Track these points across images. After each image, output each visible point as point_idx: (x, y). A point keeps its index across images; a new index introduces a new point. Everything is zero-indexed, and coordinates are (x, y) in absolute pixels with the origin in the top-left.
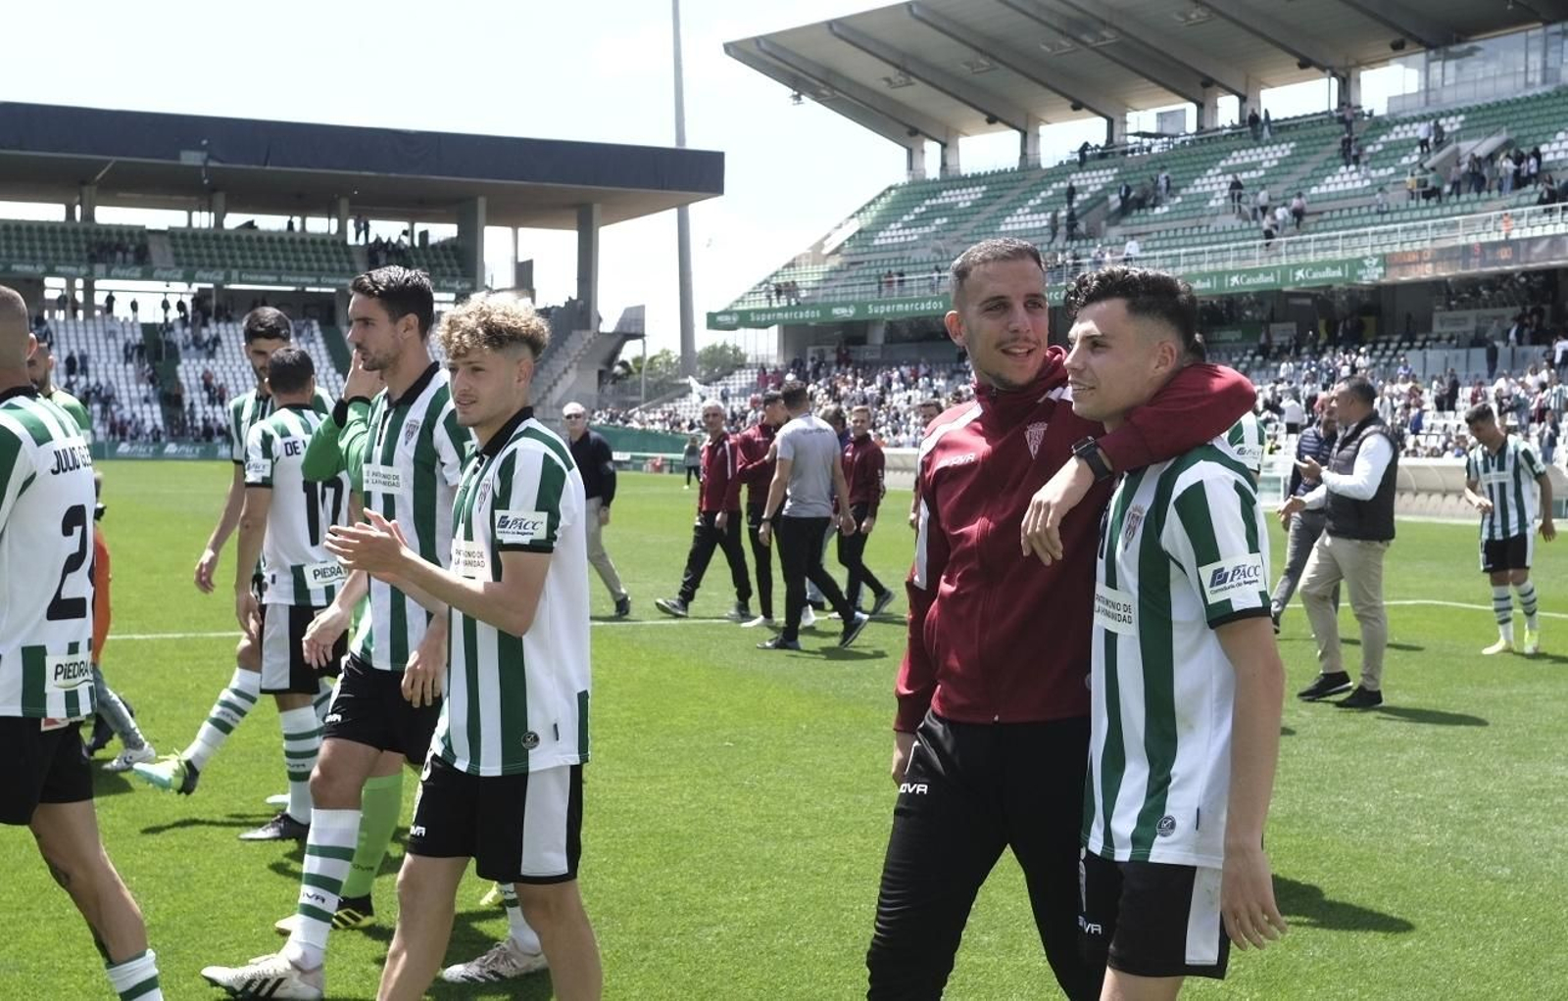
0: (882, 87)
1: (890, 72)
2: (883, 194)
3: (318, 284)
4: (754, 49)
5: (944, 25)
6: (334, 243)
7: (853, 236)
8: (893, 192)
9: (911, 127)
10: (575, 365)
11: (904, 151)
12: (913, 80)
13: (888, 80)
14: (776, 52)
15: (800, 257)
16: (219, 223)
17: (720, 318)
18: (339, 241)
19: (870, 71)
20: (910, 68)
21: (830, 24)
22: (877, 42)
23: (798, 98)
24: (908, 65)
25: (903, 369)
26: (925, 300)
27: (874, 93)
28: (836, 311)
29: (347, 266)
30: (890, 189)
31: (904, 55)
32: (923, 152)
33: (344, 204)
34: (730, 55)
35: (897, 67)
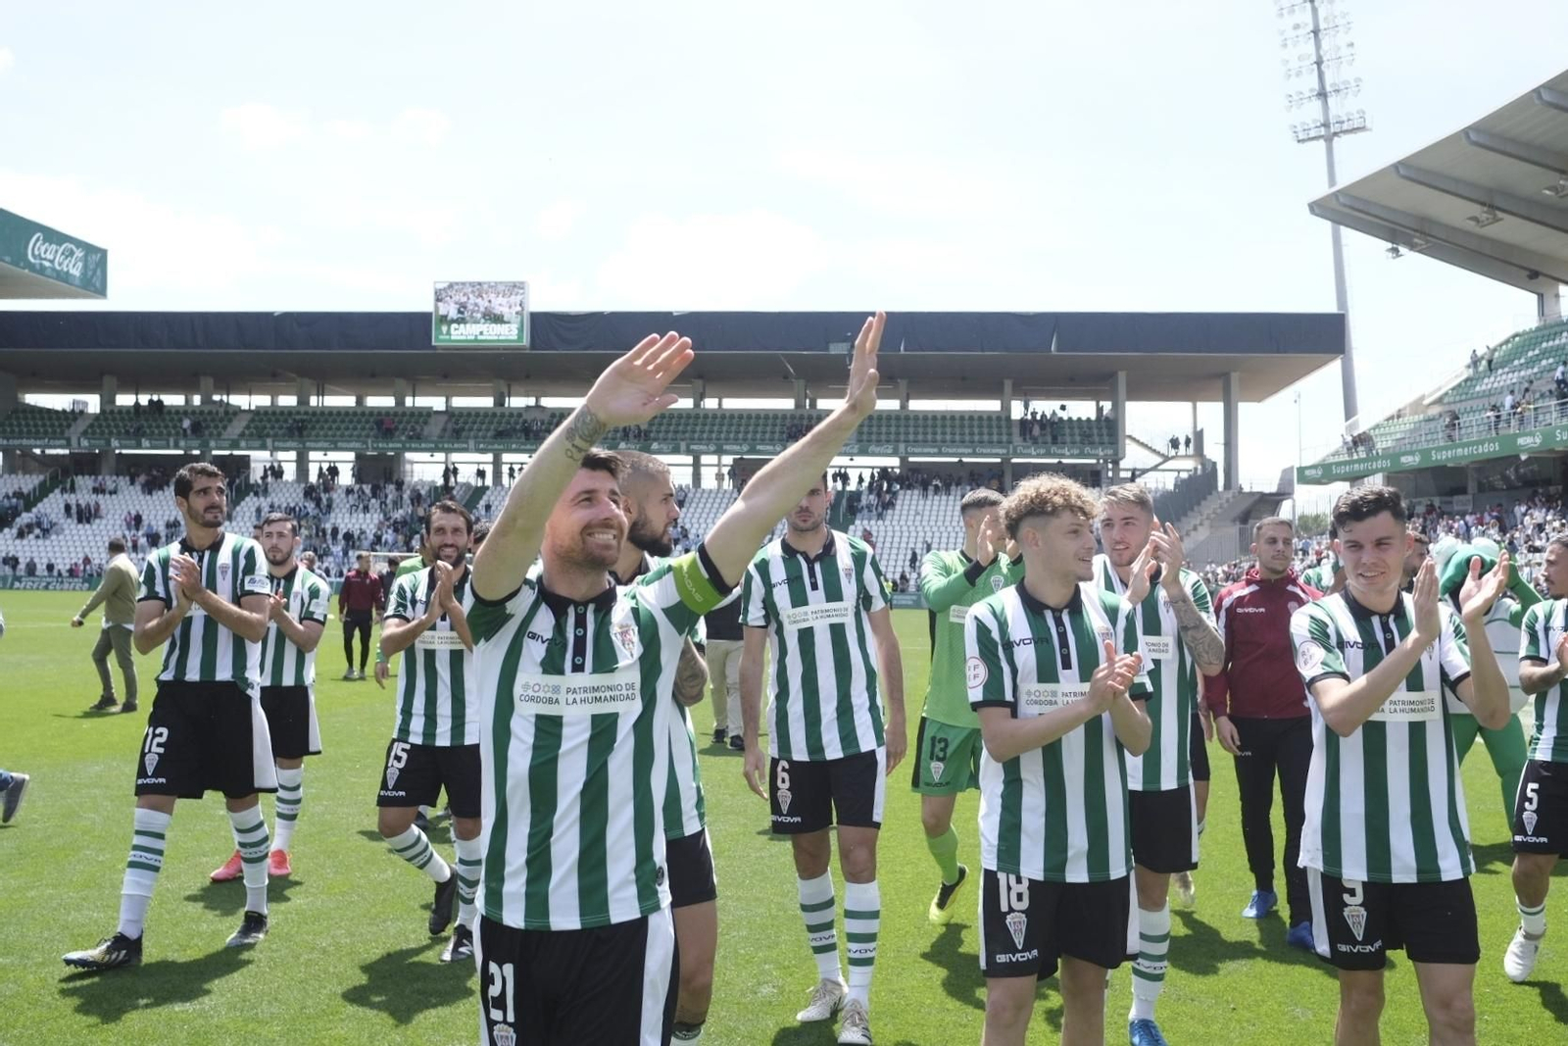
0: (1471, 226)
1: (1476, 210)
2: (1507, 342)
3: (974, 454)
4: (1334, 204)
5: (1510, 149)
6: (999, 418)
7: (1459, 385)
8: (1517, 339)
9: (1530, 270)
10: (1207, 523)
11: (1534, 297)
12: (1500, 214)
13: (1475, 219)
14: (1357, 205)
15: (1405, 408)
16: (904, 406)
17: (1307, 473)
18: (1003, 417)
19: (1456, 212)
20: (1498, 202)
21: (1396, 166)
22: (1457, 181)
23: (1395, 251)
24: (1494, 201)
25: (1468, 518)
26: (1482, 442)
27: (1468, 234)
28: (1403, 459)
29: (1005, 438)
30: (1514, 337)
31: (1490, 191)
32: (1557, 296)
33: (1008, 385)
34: (1317, 215)
35: (1483, 204)
